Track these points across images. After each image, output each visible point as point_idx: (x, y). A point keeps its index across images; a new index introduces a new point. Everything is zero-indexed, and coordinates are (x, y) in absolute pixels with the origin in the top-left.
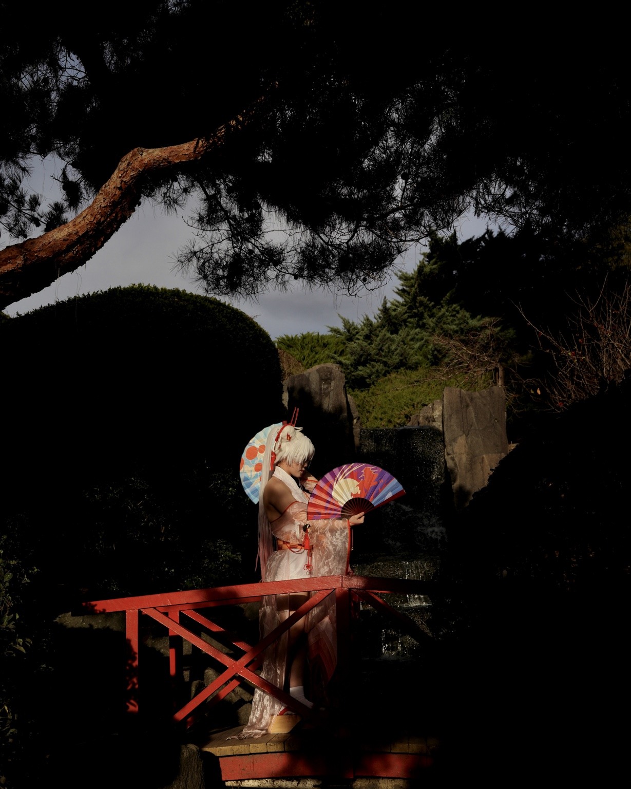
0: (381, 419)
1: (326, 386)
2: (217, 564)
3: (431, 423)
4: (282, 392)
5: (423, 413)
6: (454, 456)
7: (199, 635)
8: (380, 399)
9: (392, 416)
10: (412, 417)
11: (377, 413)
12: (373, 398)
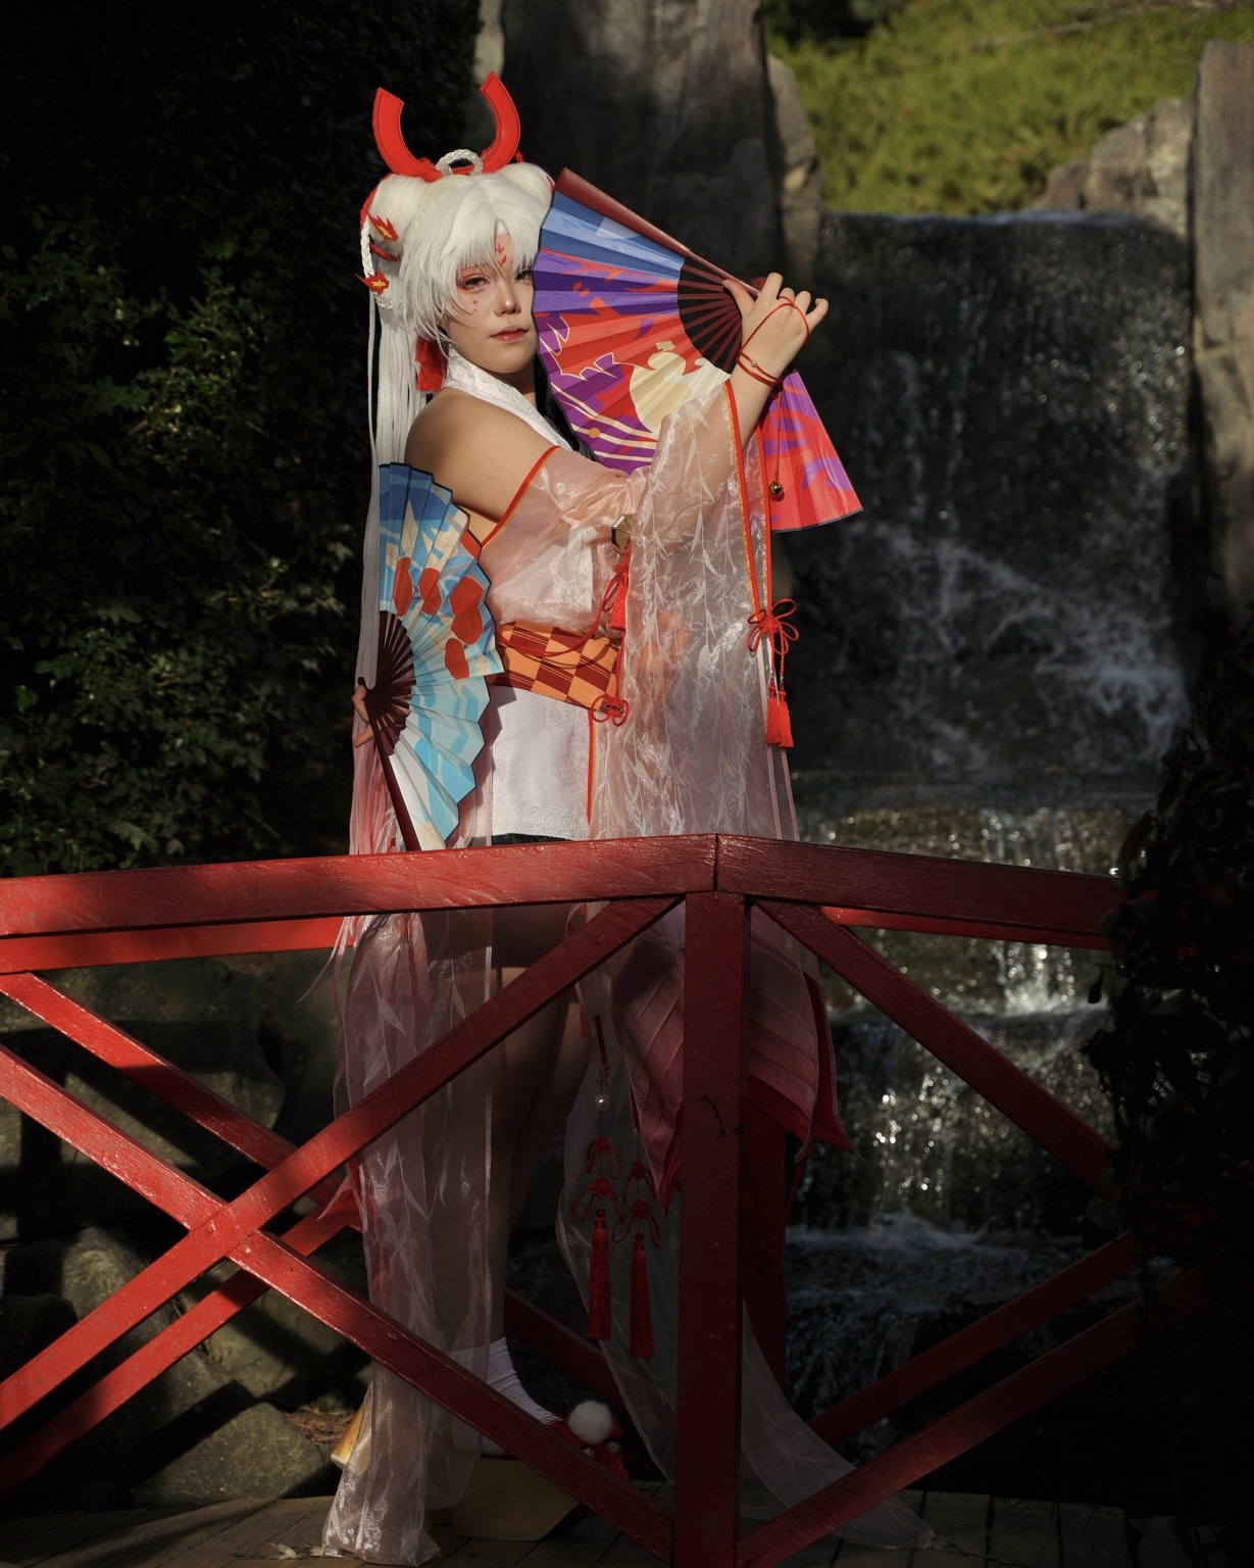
0: (915, 181)
1: (672, 12)
2: (151, 779)
3: (1138, 200)
4: (476, 27)
5: (1102, 158)
6: (1237, 351)
7: (57, 1078)
8: (915, 90)
9: (964, 169)
10: (1056, 174)
11: (893, 152)
12: (883, 87)
